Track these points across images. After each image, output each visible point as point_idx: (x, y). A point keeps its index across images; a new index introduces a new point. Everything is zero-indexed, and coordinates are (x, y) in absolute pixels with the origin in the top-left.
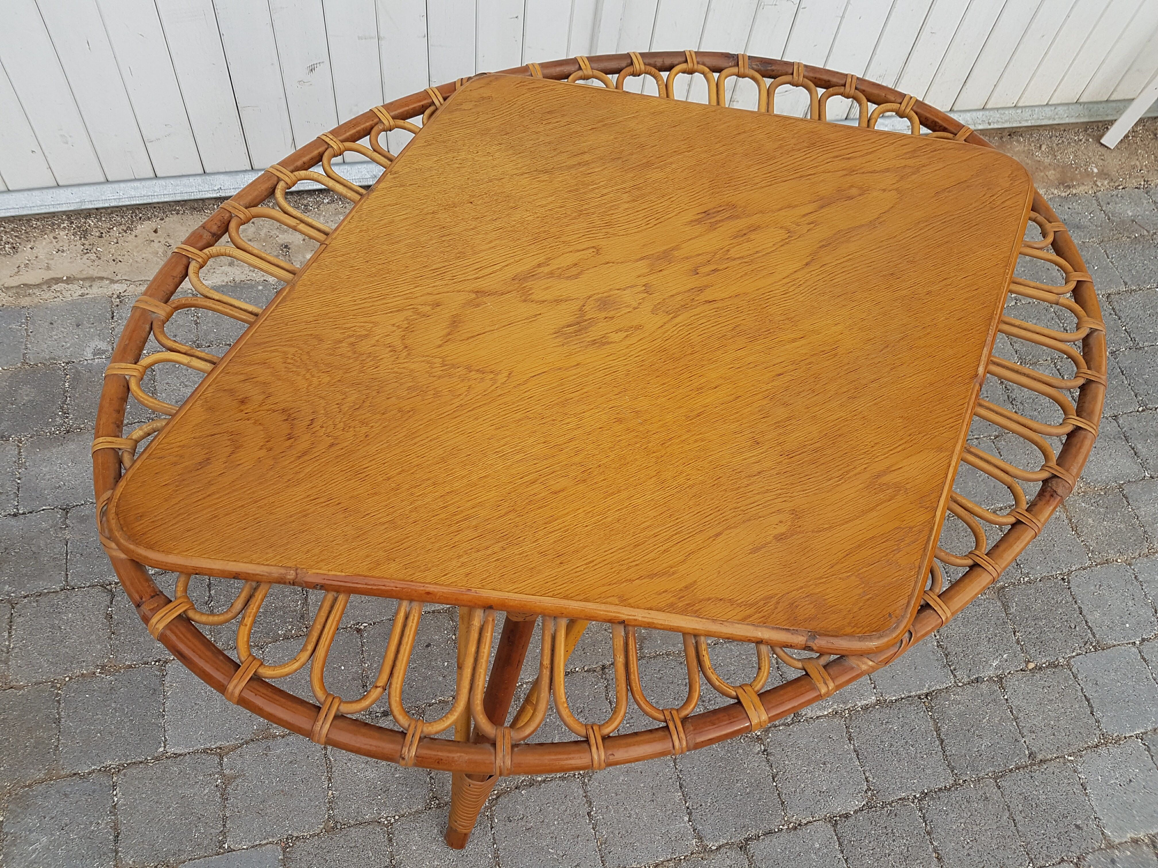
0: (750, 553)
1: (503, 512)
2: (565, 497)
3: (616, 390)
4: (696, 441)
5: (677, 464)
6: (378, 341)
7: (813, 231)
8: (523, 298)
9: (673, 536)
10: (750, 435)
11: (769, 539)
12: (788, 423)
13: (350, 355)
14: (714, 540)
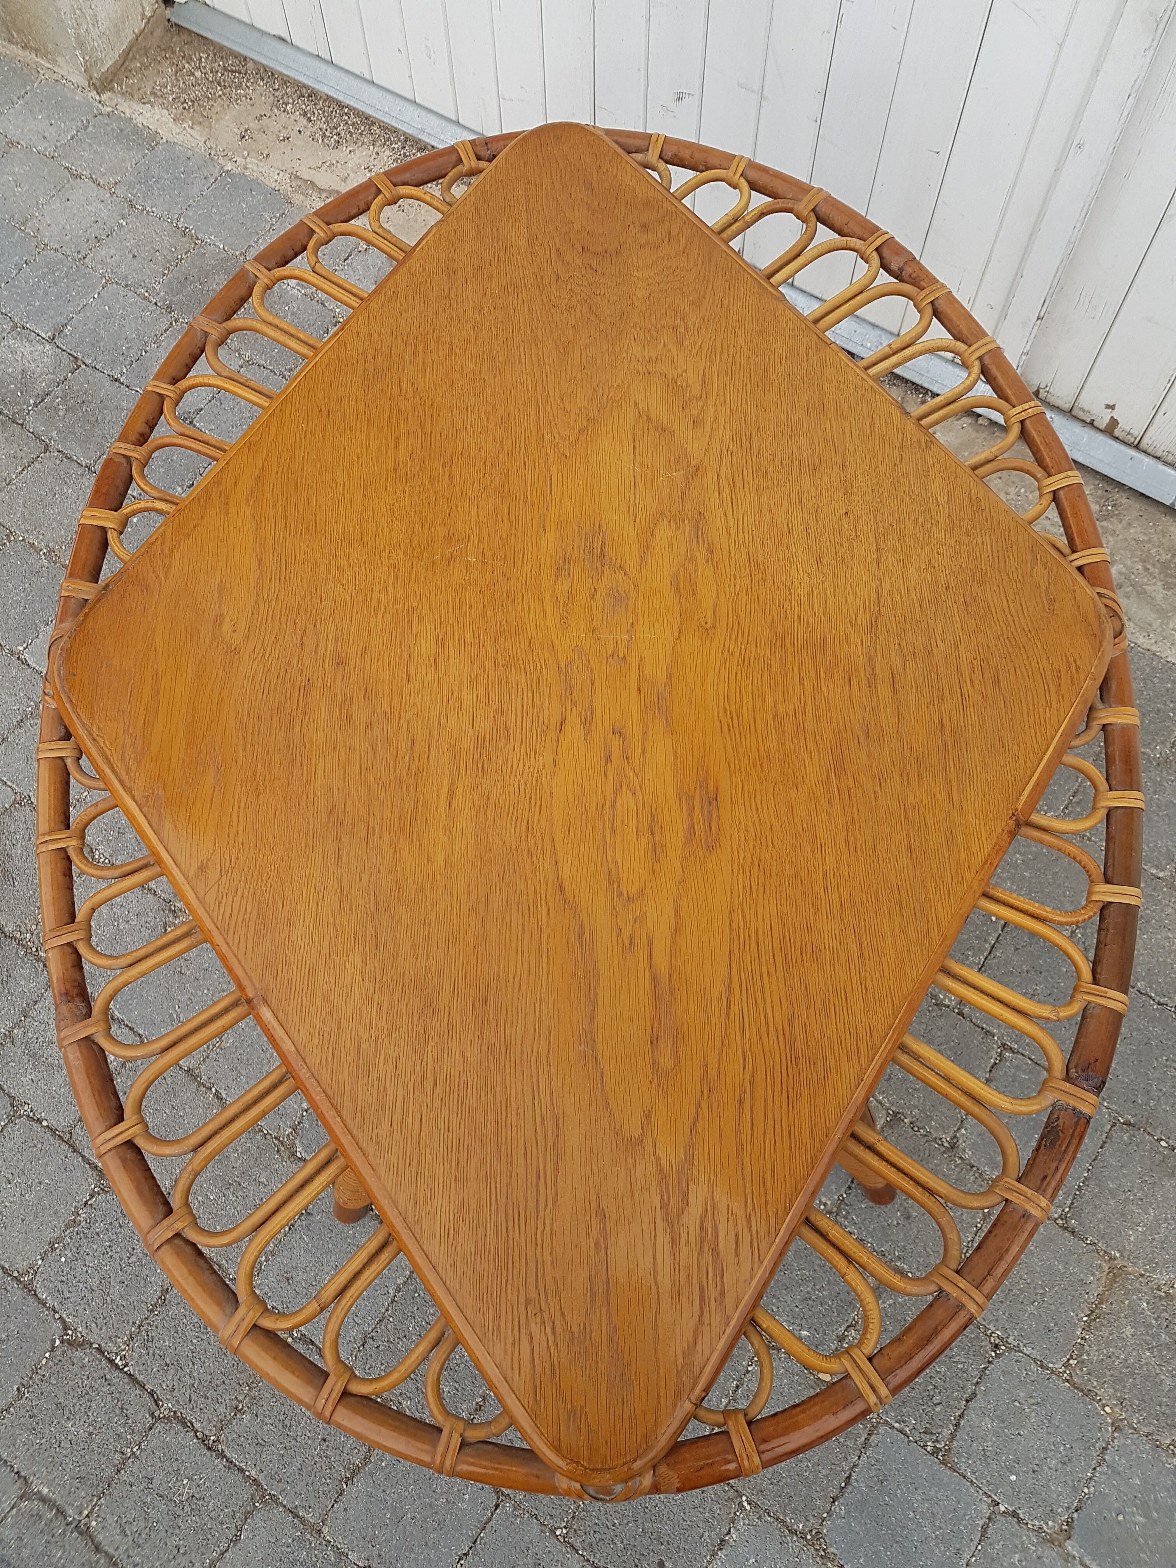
0: (222, 581)
1: (404, 387)
2: (387, 445)
3: (489, 554)
4: (379, 601)
5: (363, 568)
6: (669, 350)
7: (614, 935)
8: (668, 514)
9: (286, 520)
10: (352, 663)
11: (225, 609)
12: (344, 712)
13: (662, 322)
14: (257, 556)
